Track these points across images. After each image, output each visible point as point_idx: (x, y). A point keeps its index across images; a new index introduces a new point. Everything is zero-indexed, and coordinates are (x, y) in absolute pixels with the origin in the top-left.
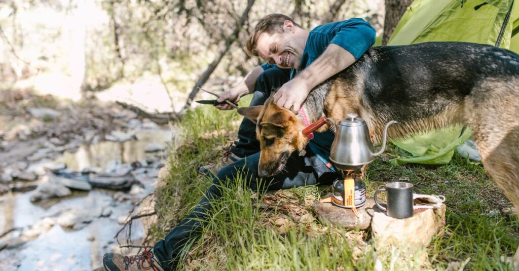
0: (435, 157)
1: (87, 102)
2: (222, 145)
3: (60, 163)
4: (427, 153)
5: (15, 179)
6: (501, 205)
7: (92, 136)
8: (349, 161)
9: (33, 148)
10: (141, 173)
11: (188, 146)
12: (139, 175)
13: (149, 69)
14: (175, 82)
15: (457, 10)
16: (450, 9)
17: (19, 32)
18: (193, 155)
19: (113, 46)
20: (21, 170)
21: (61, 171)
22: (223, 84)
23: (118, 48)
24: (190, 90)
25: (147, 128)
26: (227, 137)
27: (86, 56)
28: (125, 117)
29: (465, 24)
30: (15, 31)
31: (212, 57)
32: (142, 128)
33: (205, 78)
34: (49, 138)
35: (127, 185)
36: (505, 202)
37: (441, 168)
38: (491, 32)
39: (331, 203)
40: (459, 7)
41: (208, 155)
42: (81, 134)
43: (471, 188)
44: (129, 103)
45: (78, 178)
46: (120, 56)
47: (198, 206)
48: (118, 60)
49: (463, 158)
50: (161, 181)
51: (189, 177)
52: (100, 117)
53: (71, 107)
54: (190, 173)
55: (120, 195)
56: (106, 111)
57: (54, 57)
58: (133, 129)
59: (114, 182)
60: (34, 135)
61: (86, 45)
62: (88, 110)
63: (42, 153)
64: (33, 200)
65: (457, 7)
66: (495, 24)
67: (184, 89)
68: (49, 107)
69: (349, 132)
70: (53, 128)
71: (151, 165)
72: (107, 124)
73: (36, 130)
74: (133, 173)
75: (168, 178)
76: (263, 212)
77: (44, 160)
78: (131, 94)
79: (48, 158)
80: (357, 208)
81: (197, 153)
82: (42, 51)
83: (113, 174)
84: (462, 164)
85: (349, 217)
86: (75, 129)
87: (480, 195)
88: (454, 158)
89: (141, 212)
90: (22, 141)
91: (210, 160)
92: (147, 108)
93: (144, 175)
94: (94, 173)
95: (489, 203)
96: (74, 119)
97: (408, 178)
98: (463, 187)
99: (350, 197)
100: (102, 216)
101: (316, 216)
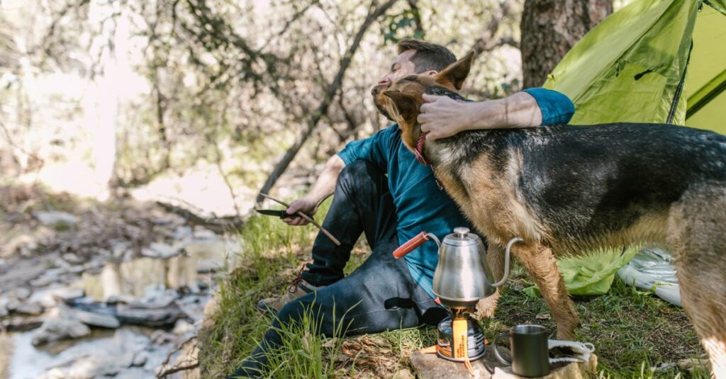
0: (587, 283)
1: (117, 203)
2: (292, 268)
3: (76, 289)
4: (576, 279)
5: (12, 312)
6: (678, 354)
7: (123, 250)
8: (459, 294)
9: (40, 268)
10: (190, 303)
11: (246, 268)
12: (187, 305)
13: (205, 157)
14: (241, 174)
15: (611, 81)
16: (602, 79)
17: (25, 106)
18: (252, 283)
19: (156, 125)
20: (20, 300)
21: (78, 301)
22: (308, 176)
23: (162, 127)
24: (261, 185)
25: (201, 239)
26: (299, 256)
27: (118, 139)
28: (171, 223)
29: (622, 99)
30: (20, 105)
31: (290, 139)
32: (194, 238)
33: (281, 168)
34: (62, 254)
35: (169, 321)
36: (684, 349)
37: (596, 299)
38: (658, 111)
39: (436, 353)
40: (614, 76)
41: (271, 283)
42: (108, 247)
43: (636, 330)
44: (175, 203)
45: (100, 311)
46: (164, 138)
47: (250, 359)
48: (161, 144)
49: (627, 286)
50: (208, 319)
51: (244, 314)
52: (135, 224)
53: (94, 210)
54: (246, 309)
55: (160, 335)
56: (144, 215)
57: (72, 140)
58: (181, 240)
59: (152, 316)
60: (41, 250)
61: (118, 124)
62: (118, 214)
63: (52, 274)
64: (36, 342)
65: (611, 75)
66: (663, 100)
67: (252, 184)
68: (64, 210)
69: (457, 253)
70: (69, 240)
71: (205, 291)
72: (144, 233)
73: (44, 242)
74: (179, 302)
75: (218, 315)
76: (341, 368)
77: (54, 285)
78: (180, 191)
79: (59, 282)
80: (471, 361)
81: (256, 279)
82: (57, 132)
83: (151, 305)
84: (626, 293)
85: (461, 375)
86: (99, 240)
87: (649, 339)
88: (614, 285)
89: (180, 363)
90: (24, 258)
91: (274, 289)
92: (201, 210)
93: (194, 306)
94: (124, 303)
95: (662, 351)
96: (99, 227)
97: (549, 315)
98: (625, 328)
99: (462, 346)
100: (132, 365)
101: (415, 373)
